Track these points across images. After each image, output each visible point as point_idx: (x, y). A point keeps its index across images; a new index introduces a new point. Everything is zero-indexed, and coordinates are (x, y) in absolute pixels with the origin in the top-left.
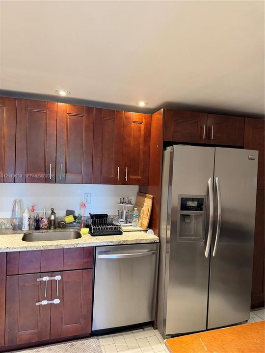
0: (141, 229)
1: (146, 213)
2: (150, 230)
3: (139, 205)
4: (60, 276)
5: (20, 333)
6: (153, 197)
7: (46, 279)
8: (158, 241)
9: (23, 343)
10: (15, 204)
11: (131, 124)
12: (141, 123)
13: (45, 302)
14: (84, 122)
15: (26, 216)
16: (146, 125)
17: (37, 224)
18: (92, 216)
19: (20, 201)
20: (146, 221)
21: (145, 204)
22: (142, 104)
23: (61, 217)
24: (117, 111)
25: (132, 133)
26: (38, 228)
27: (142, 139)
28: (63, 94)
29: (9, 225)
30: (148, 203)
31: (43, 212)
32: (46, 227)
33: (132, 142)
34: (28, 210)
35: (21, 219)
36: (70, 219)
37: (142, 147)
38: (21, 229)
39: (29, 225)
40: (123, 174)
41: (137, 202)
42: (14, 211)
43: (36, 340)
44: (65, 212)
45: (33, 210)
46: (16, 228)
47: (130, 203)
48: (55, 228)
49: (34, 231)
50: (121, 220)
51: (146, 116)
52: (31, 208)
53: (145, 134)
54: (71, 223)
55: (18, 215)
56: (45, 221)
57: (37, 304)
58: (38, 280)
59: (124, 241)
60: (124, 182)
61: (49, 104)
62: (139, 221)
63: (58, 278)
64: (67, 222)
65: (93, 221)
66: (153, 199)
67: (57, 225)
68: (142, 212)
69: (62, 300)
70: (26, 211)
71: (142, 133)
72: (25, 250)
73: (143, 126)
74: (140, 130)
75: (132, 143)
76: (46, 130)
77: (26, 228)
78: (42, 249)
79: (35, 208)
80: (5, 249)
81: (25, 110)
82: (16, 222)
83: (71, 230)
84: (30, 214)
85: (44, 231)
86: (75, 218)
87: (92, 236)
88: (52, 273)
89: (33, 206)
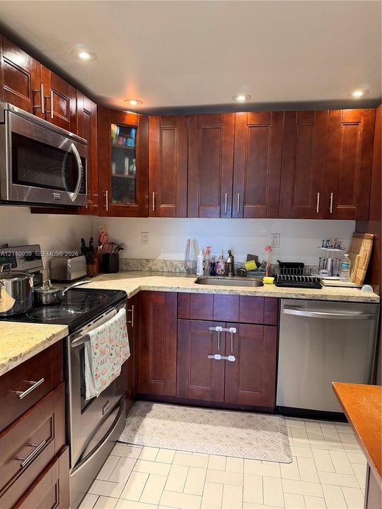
0: (354, 285)
1: (362, 261)
2: (367, 286)
3: (353, 251)
4: (235, 329)
5: (192, 386)
6: (374, 237)
7: (219, 329)
8: (378, 301)
9: (195, 398)
10: (189, 245)
11: (339, 126)
12: (357, 124)
13: (218, 357)
14: (270, 133)
15: (200, 258)
16: (365, 126)
17: (212, 270)
18: (282, 265)
19: (195, 242)
20: (361, 274)
21: (362, 248)
22: (358, 94)
23: (241, 263)
24: (317, 112)
25: (342, 141)
26: (213, 273)
27: (358, 149)
28: (241, 99)
29: (183, 269)
30: (366, 246)
31: (219, 255)
32: (223, 273)
33: (341, 154)
34: (203, 253)
35: (195, 262)
36: (251, 265)
37: (358, 161)
38: (195, 273)
39: (204, 269)
40: (325, 202)
41: (351, 247)
42: (187, 252)
43: (208, 399)
44: (246, 257)
45: (209, 252)
46: (190, 272)
47: (339, 247)
48: (233, 275)
49: (209, 277)
50: (324, 271)
51: (366, 111)
52: (206, 250)
53: (364, 141)
54: (253, 271)
55: (192, 258)
56: (222, 266)
57: (210, 357)
58: (211, 329)
59: (322, 296)
60: (326, 215)
61: (225, 115)
62: (352, 274)
63: (233, 330)
64: (247, 269)
65: (282, 270)
66: (374, 240)
67: (236, 273)
68: (356, 261)
69: (238, 358)
70: (201, 253)
71: (359, 139)
72: (196, 292)
73: (360, 128)
74: (355, 135)
75: (341, 156)
76: (221, 150)
77: (200, 273)
78: (214, 293)
79: (211, 249)
80: (176, 288)
81: (198, 129)
82: (190, 265)
83: (253, 279)
84: (205, 256)
85: (220, 277)
86: (258, 264)
87: (277, 286)
88: (227, 324)
89: (208, 247)
